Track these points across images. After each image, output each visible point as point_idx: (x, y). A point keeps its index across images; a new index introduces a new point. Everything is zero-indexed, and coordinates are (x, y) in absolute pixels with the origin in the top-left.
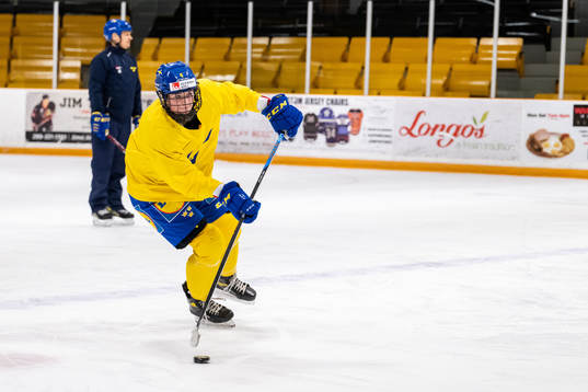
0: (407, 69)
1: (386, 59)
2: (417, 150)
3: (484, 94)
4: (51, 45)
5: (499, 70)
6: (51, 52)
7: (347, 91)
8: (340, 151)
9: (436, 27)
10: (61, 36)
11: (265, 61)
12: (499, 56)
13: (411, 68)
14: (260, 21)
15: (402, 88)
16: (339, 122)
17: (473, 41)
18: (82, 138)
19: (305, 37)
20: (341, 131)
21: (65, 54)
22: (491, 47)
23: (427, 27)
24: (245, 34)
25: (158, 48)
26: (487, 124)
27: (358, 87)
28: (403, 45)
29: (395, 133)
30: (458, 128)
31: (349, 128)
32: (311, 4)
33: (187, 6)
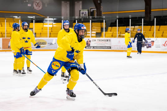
0: (163, 32)
1: (159, 30)
2: (165, 49)
4: (90, 29)
6: (90, 30)
7: (151, 37)
8: (149, 49)
10: (92, 27)
11: (134, 31)
13: (164, 32)
14: (132, 23)
15: (162, 36)
16: (149, 43)
18: (96, 47)
19: (142, 26)
20: (150, 45)
21: (92, 30)
24: (129, 26)
25: (111, 29)
27: (153, 36)
28: (162, 27)
29: (161, 46)
31: (151, 45)
32: (143, 19)
33: (117, 20)
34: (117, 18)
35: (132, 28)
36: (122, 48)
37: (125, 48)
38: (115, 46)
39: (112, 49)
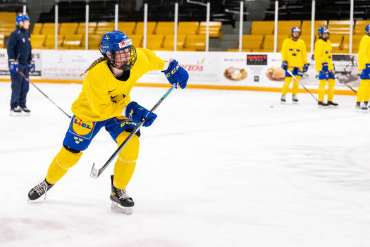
0: (164, 38)
1: (154, 33)
3: (202, 49)
5: (210, 38)
9: (179, 17)
11: (95, 34)
12: (210, 31)
13: (167, 37)
14: (92, 15)
15: (162, 47)
17: (197, 23)
18: (4, 73)
19: (114, 22)
22: (205, 27)
23: (174, 17)
24: (84, 20)
25: (42, 28)
26: (205, 64)
27: (141, 46)
28: (162, 26)
30: (190, 67)
32: (117, 6)
33: (57, 8)
34: (55, 3)
35: (93, 27)
36: (68, 75)
37: (74, 75)
38: (50, 69)
39: (43, 77)
